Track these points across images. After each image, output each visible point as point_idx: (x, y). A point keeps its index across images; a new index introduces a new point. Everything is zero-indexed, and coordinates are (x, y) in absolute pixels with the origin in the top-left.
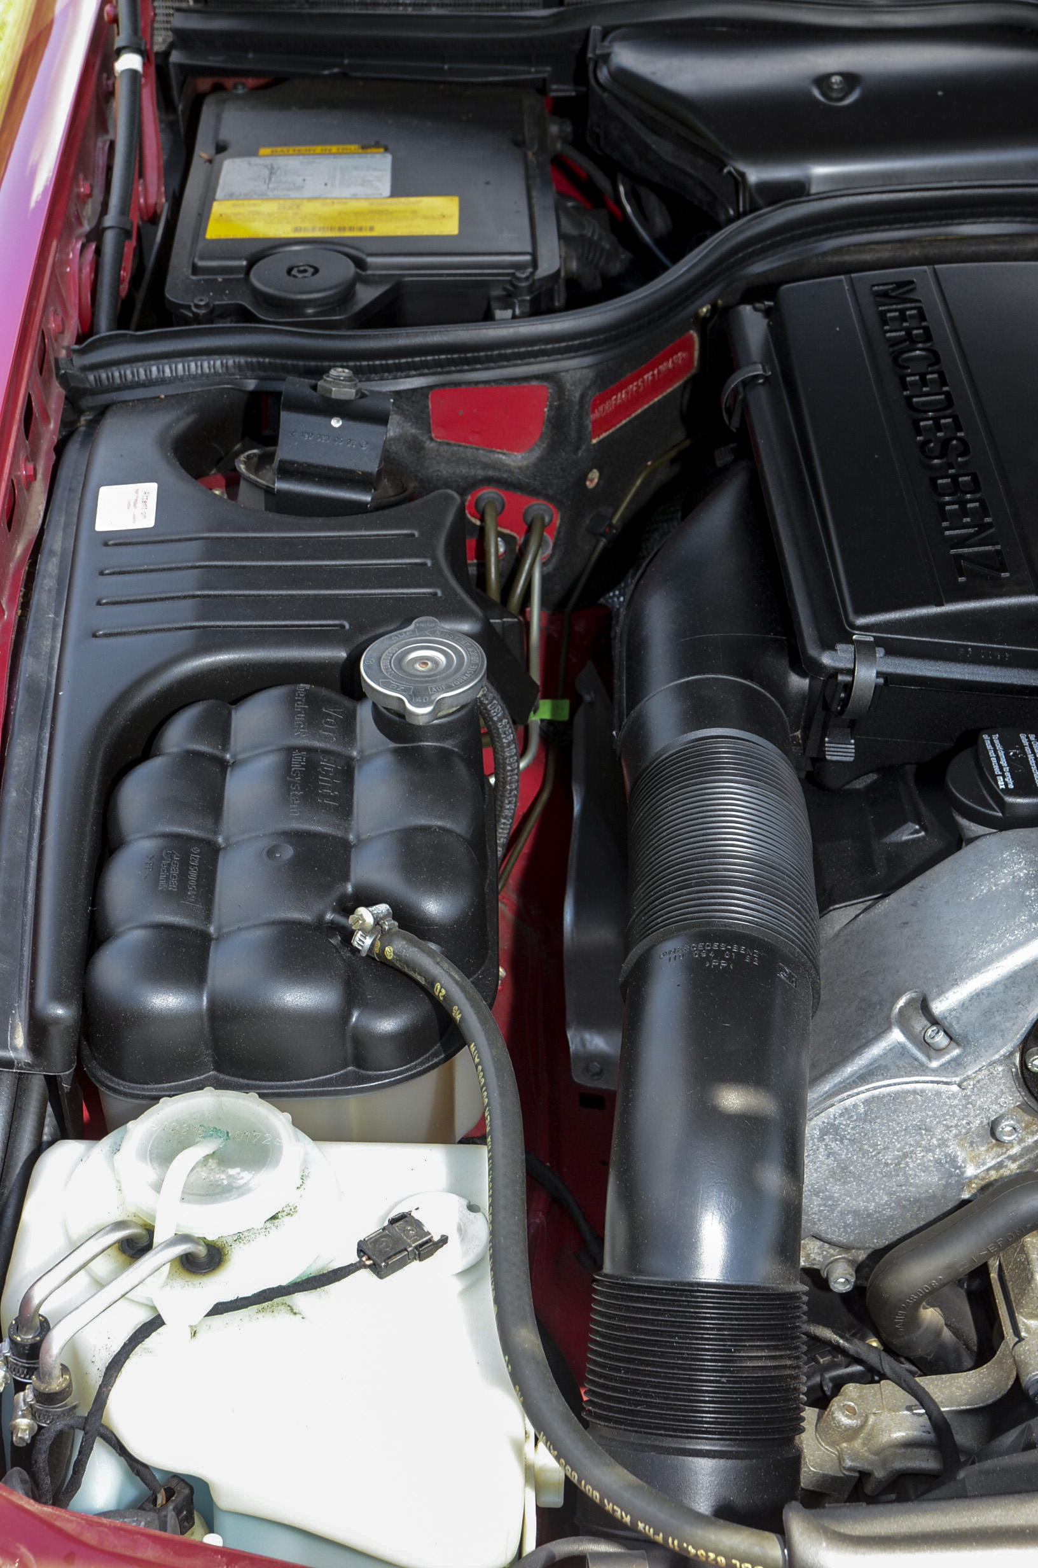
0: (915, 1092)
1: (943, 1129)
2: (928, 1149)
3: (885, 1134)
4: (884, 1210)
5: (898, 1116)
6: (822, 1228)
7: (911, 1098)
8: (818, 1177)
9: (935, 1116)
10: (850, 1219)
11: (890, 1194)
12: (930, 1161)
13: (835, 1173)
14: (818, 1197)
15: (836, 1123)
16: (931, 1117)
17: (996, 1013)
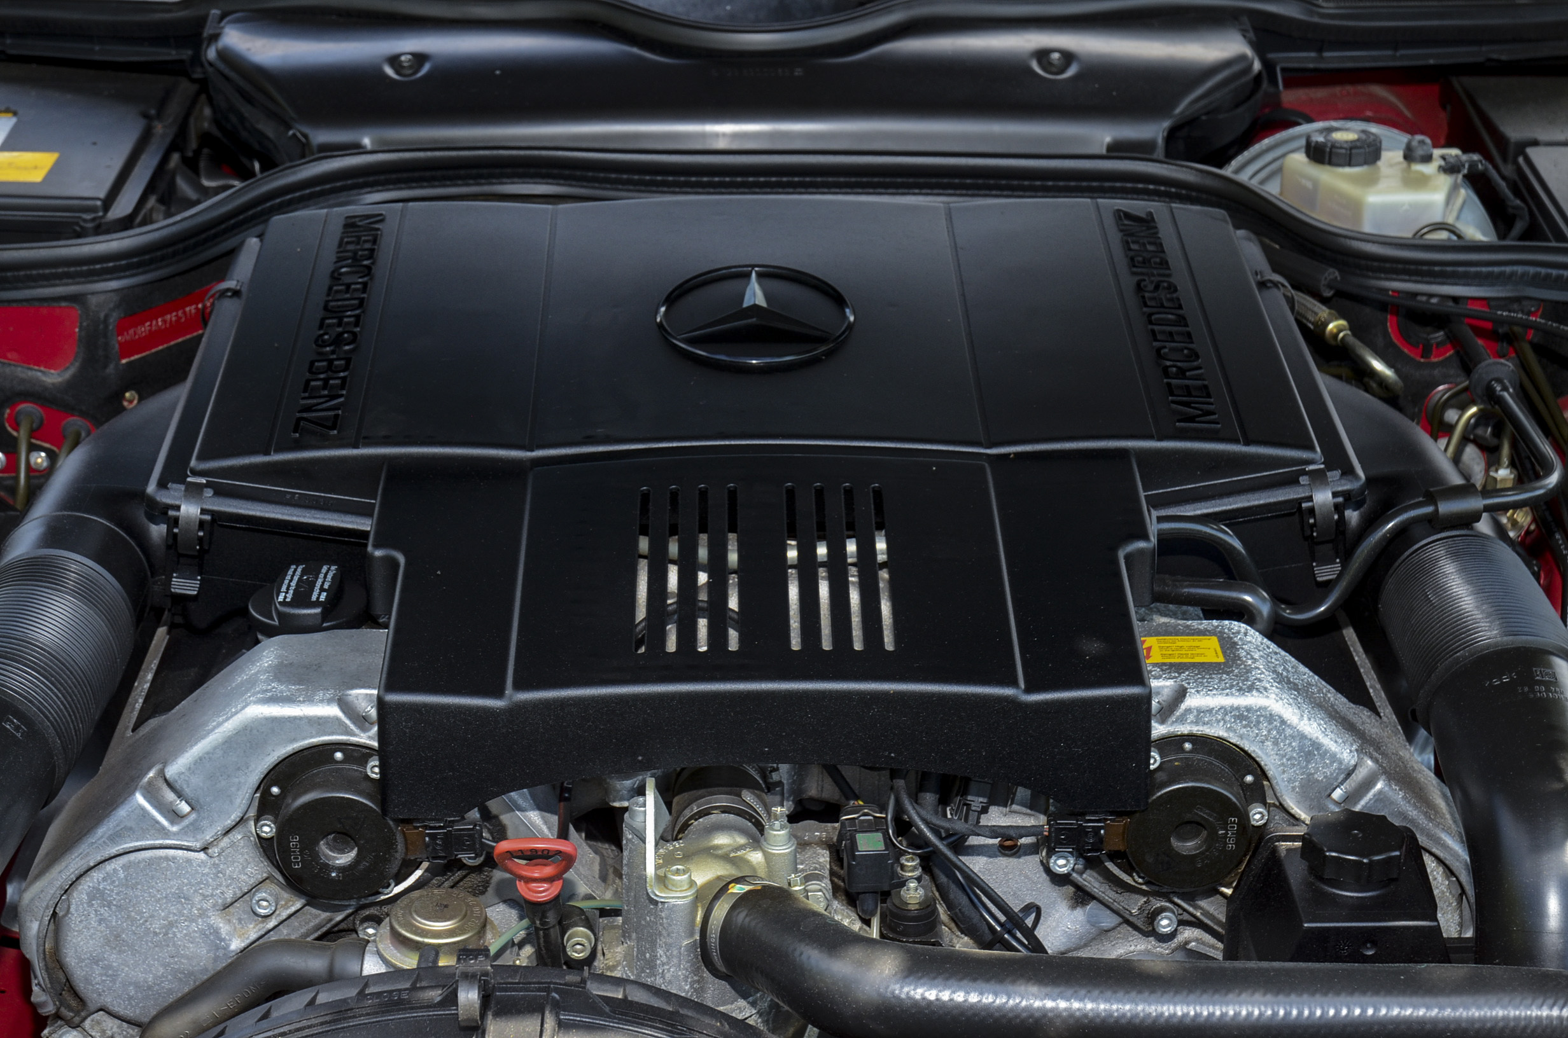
0: (167, 858)
1: (200, 898)
2: (192, 920)
3: (148, 902)
4: (162, 982)
5: (157, 883)
6: (108, 1000)
7: (164, 865)
8: (94, 944)
9: (190, 884)
10: (132, 991)
11: (165, 965)
12: (195, 931)
13: (109, 941)
14: (98, 965)
15: (101, 887)
16: (186, 885)
17: (220, 778)
